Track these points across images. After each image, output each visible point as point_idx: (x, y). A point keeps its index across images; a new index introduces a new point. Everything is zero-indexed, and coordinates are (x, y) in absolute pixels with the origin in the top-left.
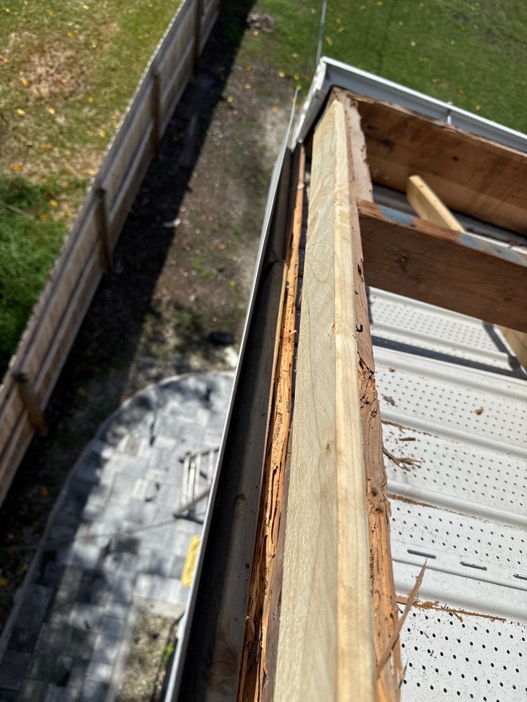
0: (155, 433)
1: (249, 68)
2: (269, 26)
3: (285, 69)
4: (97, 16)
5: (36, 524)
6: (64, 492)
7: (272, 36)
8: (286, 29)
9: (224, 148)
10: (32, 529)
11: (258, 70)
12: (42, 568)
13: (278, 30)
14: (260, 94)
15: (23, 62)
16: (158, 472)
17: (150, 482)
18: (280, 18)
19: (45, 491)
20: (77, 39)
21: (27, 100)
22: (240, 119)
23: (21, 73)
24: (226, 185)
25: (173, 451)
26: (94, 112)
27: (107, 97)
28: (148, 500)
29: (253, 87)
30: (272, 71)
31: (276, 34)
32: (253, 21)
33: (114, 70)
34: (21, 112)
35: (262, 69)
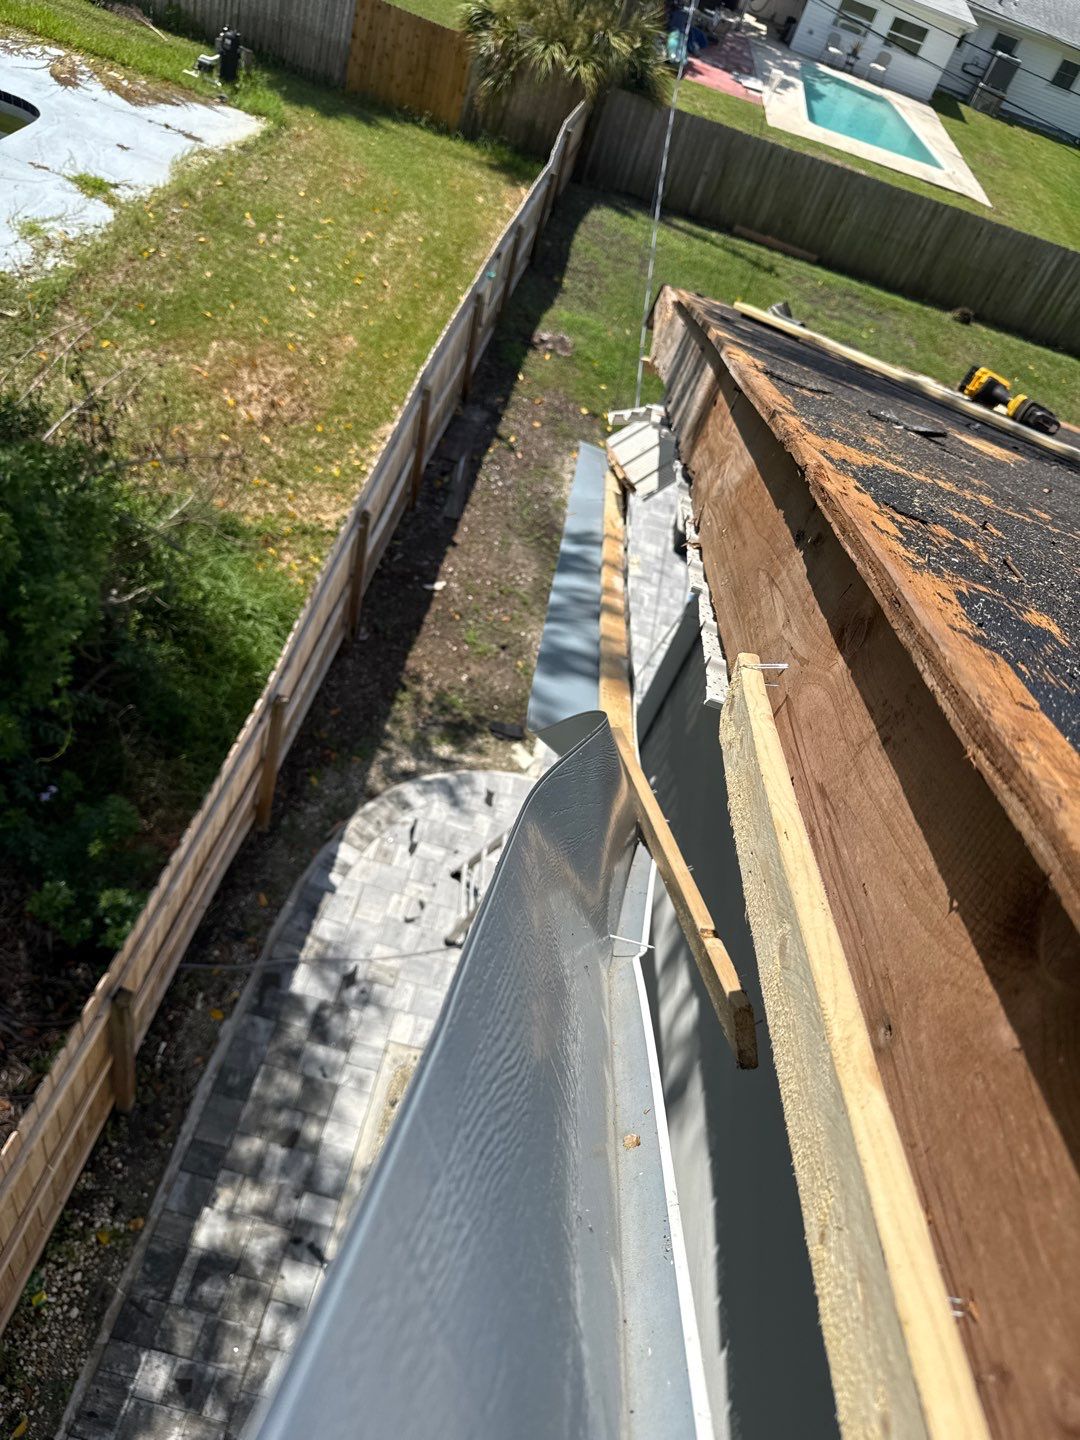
0: (415, 840)
1: (537, 401)
2: (565, 348)
3: (588, 404)
4: (327, 327)
5: (252, 940)
6: (290, 904)
7: (569, 360)
8: (589, 353)
9: (506, 499)
10: (245, 947)
11: (551, 404)
12: (260, 994)
13: (578, 354)
14: (554, 435)
15: (229, 377)
16: (421, 887)
17: (411, 899)
18: (580, 339)
19: (264, 900)
20: (299, 352)
21: (234, 424)
22: (527, 465)
23: (225, 391)
24: (510, 544)
25: (442, 864)
26: (323, 444)
27: (342, 427)
28: (408, 921)
29: (543, 425)
30: (571, 406)
31: (575, 358)
32: (543, 342)
33: (349, 393)
34: (225, 437)
35: (557, 403)
